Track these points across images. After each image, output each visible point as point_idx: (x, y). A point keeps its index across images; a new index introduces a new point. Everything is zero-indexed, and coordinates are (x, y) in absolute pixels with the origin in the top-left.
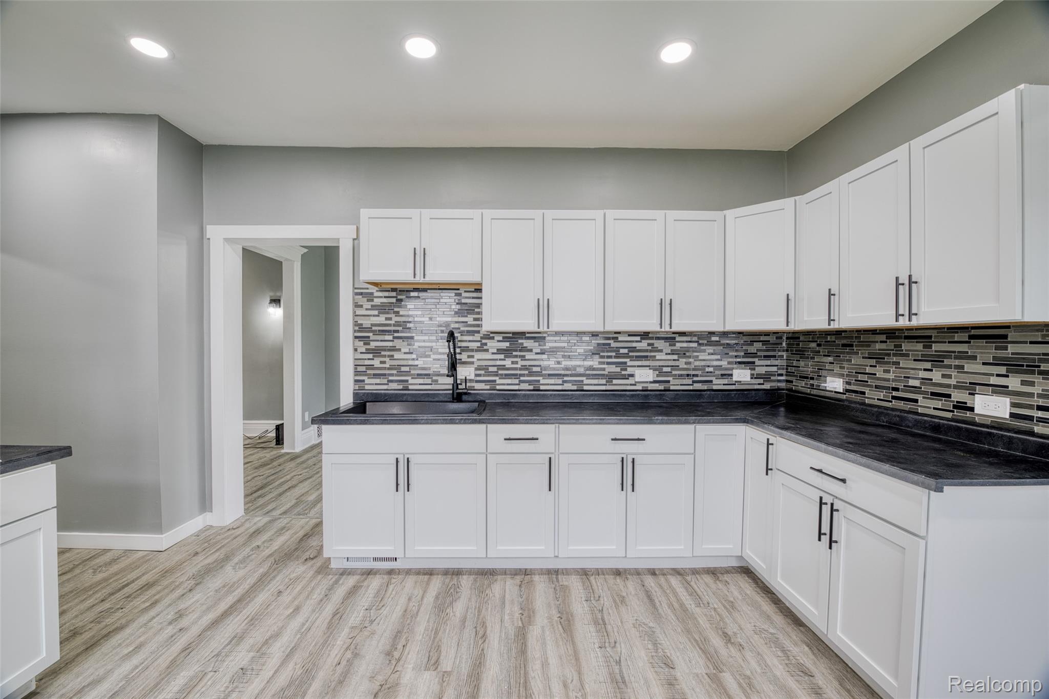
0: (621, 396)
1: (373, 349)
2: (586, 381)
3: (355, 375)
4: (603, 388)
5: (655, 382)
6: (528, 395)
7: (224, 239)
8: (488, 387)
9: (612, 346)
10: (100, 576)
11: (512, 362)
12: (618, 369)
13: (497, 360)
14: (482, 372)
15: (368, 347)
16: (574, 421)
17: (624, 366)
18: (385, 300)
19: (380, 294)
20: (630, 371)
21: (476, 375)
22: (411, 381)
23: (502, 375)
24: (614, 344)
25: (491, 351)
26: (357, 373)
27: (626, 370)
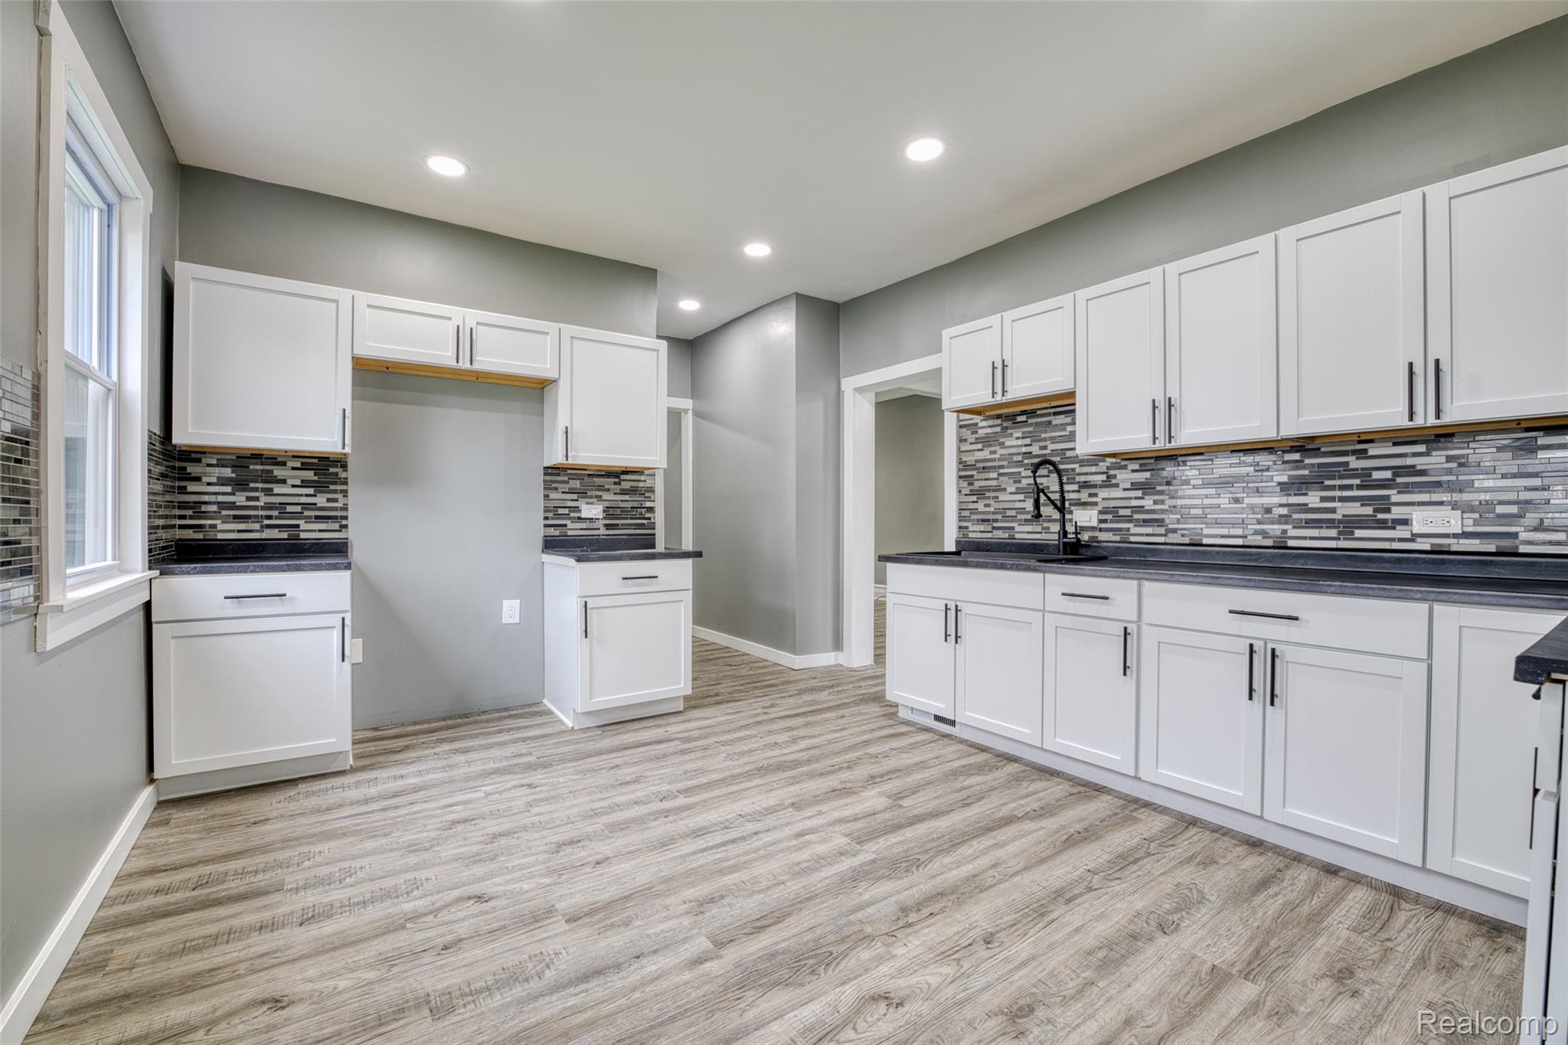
0: (1369, 560)
1: (977, 490)
2: (1292, 532)
3: (960, 521)
4: (1332, 544)
5: (1466, 535)
6: (1178, 552)
7: (855, 389)
8: (1117, 538)
9: (1352, 466)
10: (751, 672)
11: (1154, 501)
12: (1369, 510)
13: (1131, 498)
14: (1109, 517)
15: (972, 488)
16: (1167, 577)
17: (1384, 505)
18: (989, 430)
19: (985, 424)
20: (1397, 512)
21: (1101, 521)
22: (1018, 528)
23: (1138, 520)
24: (1354, 463)
25: (1122, 486)
26: (961, 518)
27: (1388, 511)
